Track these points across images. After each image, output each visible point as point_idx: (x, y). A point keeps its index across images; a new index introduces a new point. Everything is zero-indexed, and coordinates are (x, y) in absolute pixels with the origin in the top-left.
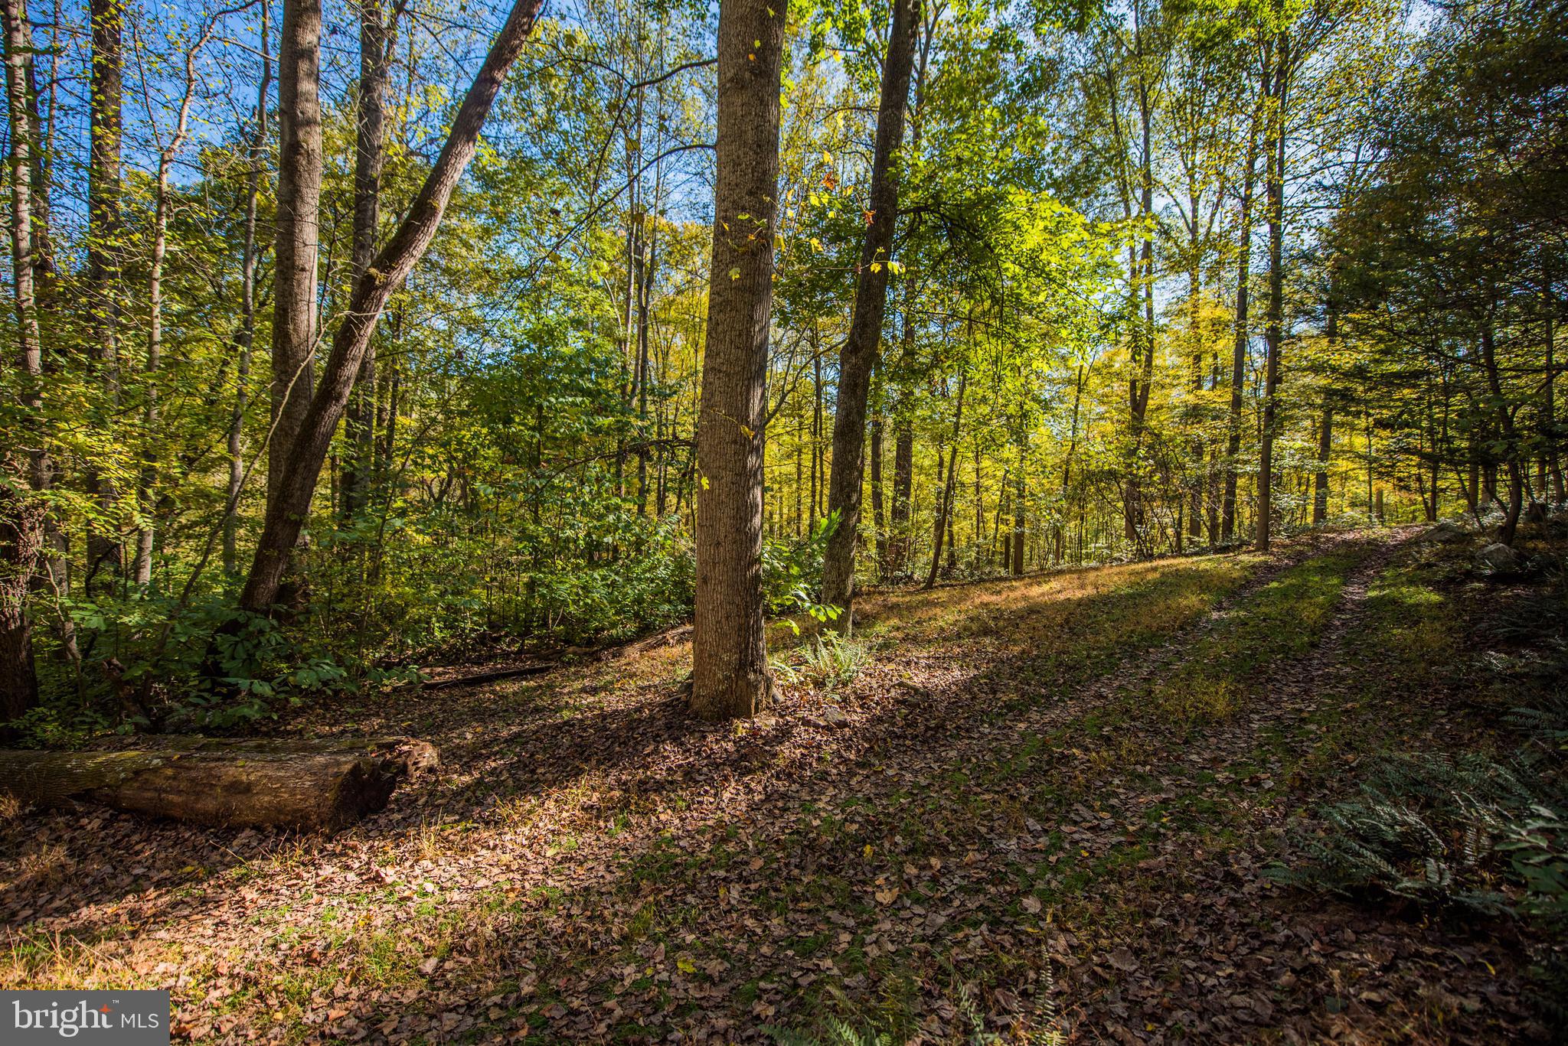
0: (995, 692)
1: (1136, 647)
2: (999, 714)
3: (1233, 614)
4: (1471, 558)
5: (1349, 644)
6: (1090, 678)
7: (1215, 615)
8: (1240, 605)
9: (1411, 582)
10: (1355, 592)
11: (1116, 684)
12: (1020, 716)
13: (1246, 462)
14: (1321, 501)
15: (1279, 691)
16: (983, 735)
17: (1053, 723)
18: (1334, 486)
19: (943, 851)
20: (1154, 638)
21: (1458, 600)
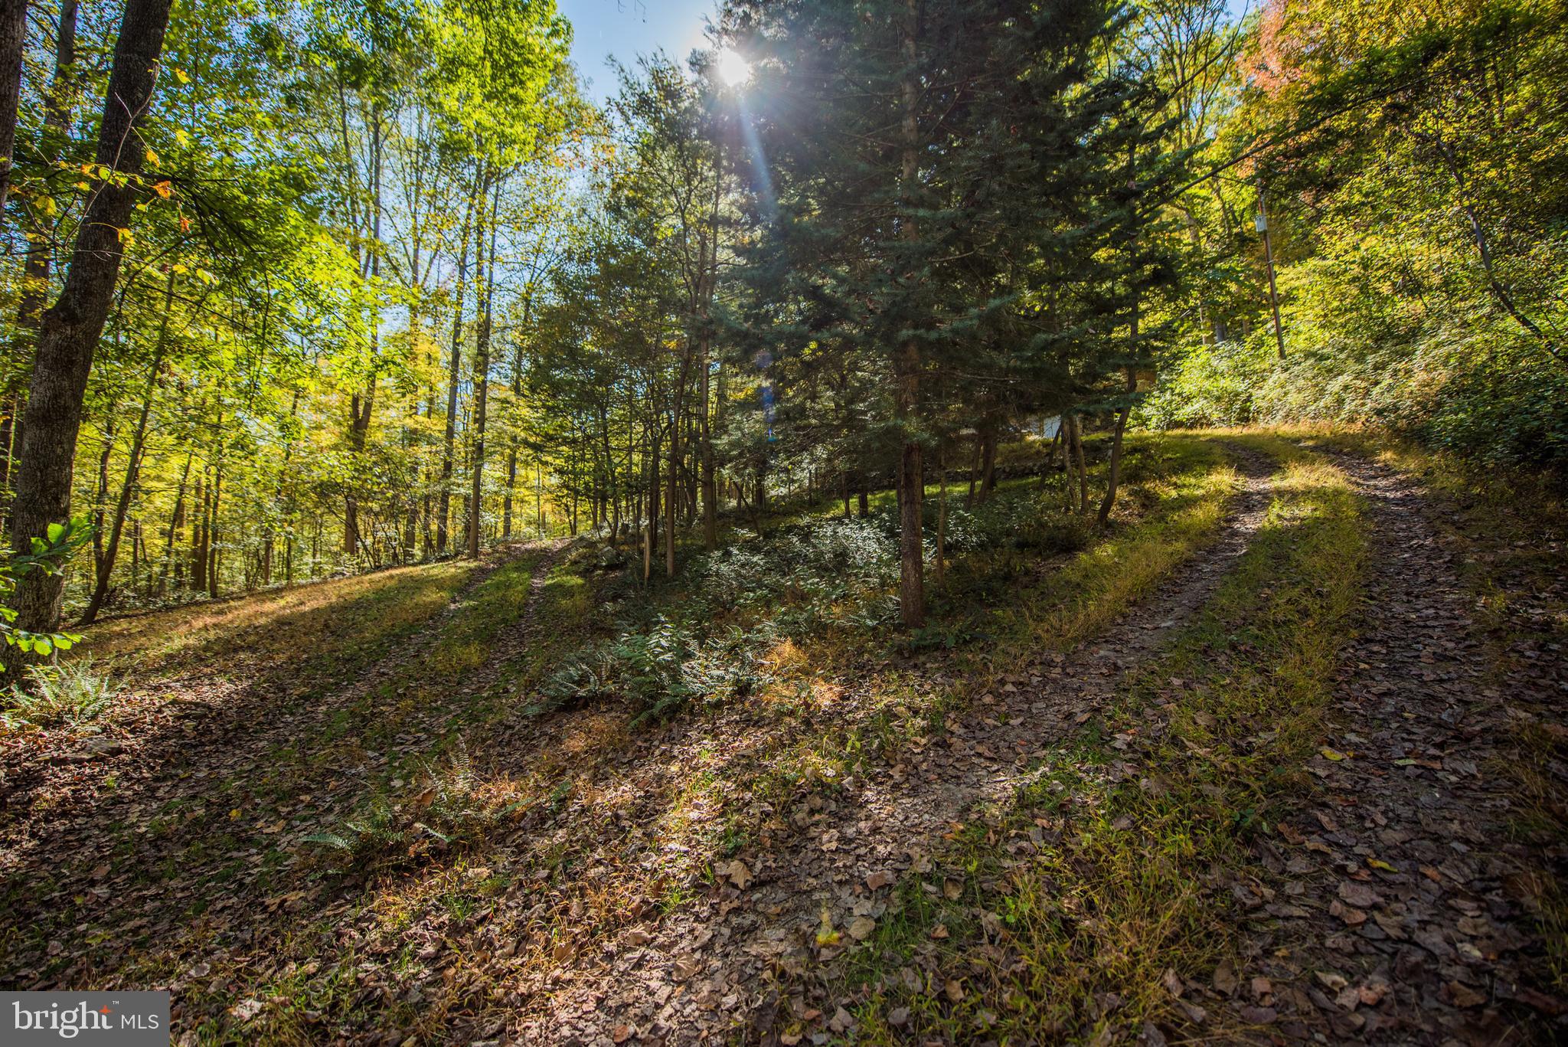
0: (284, 690)
1: (401, 637)
2: (297, 705)
3: (465, 604)
4: (597, 557)
5: (539, 613)
6: (368, 664)
7: (453, 606)
8: (469, 597)
9: (567, 573)
10: (538, 582)
11: (391, 664)
12: (317, 703)
13: (459, 485)
14: (507, 521)
15: (506, 645)
16: (287, 724)
17: (350, 700)
18: (516, 507)
19: (308, 790)
20: (412, 627)
21: (591, 581)
